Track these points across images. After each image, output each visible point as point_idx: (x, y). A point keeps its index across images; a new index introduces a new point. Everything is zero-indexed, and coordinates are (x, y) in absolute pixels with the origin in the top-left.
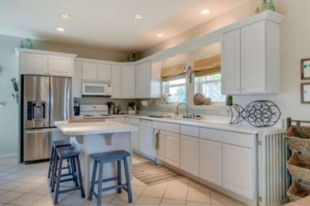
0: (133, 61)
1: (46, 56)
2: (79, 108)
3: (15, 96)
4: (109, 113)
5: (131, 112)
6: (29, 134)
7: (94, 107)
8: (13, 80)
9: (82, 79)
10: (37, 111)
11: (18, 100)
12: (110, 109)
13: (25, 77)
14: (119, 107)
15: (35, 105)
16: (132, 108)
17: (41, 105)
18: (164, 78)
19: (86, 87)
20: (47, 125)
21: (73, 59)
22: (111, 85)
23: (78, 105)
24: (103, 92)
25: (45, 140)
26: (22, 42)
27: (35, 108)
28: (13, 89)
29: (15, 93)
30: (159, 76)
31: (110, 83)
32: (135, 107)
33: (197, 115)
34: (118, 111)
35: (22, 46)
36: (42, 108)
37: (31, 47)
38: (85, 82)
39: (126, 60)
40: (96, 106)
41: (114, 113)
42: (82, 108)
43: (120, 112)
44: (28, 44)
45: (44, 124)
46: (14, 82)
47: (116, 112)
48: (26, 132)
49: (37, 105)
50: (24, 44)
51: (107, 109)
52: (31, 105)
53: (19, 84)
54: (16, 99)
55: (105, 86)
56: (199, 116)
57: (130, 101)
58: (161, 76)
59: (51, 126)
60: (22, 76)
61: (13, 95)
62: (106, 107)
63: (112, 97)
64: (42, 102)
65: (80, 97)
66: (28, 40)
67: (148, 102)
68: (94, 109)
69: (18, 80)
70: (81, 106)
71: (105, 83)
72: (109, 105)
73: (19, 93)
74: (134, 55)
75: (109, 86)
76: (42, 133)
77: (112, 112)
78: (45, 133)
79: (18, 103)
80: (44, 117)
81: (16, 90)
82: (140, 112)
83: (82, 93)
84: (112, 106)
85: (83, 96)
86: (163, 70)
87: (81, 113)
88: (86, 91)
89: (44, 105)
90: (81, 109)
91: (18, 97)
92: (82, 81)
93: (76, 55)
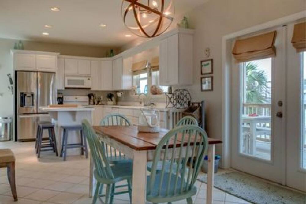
0: (110, 56)
1: (34, 55)
2: (62, 99)
3: (11, 87)
4: (90, 104)
5: (110, 103)
6: (21, 119)
7: (76, 98)
8: (9, 75)
9: (64, 74)
10: (27, 100)
11: (13, 92)
12: (91, 100)
13: (18, 72)
14: (99, 98)
15: (25, 95)
16: (110, 99)
17: (30, 95)
18: (135, 72)
19: (69, 81)
20: (36, 112)
21: (57, 57)
22: (90, 78)
23: (61, 96)
24: (83, 84)
25: (34, 123)
26: (16, 44)
27: (26, 97)
28: (9, 83)
29: (10, 86)
30: (130, 70)
31: (90, 77)
32: (113, 99)
33: (152, 103)
34: (98, 102)
35: (16, 48)
36: (31, 98)
37: (23, 48)
38: (68, 76)
39: (105, 56)
40: (78, 97)
41: (94, 103)
42: (65, 98)
43: (100, 103)
44: (21, 45)
45: (34, 111)
46: (9, 77)
47: (96, 103)
48: (19, 117)
49: (28, 95)
50: (17, 45)
51: (88, 100)
52: (23, 96)
53: (13, 78)
54: (11, 90)
55: (85, 79)
56: (153, 104)
57: (109, 93)
58: (132, 70)
59: (38, 112)
60: (16, 72)
61: (9, 87)
62: (87, 98)
63: (92, 89)
64: (31, 92)
65: (63, 89)
66: (20, 42)
67: (122, 94)
68: (75, 100)
69: (13, 75)
70: (64, 97)
71: (85, 76)
72: (90, 96)
73: (14, 85)
74: (112, 51)
75: (89, 79)
76: (32, 118)
77: (92, 103)
78: (35, 118)
79: (13, 93)
80: (33, 105)
81: (11, 83)
82: (119, 103)
83: (64, 86)
84: (92, 97)
85: (66, 88)
86: (134, 65)
87: (64, 103)
88: (68, 84)
89: (33, 95)
90: (64, 100)
91: (12, 88)
92: (65, 75)
93: (58, 53)
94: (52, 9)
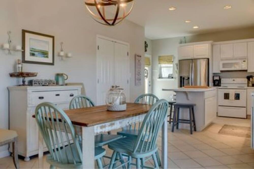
1: (192, 46)
2: (220, 81)
4: (248, 86)
7: (234, 80)
10: (185, 82)
12: (249, 82)
15: (184, 78)
17: (187, 78)
19: (223, 64)
27: (185, 80)
38: (222, 60)
40: (235, 79)
41: (253, 85)
42: (223, 81)
44: (184, 40)
51: (246, 82)
55: (240, 62)
60: (180, 61)
63: (248, 71)
64: (188, 76)
65: (220, 72)
68: (233, 82)
70: (222, 79)
71: (240, 59)
72: (248, 78)
75: (244, 61)
77: (250, 84)
83: (220, 69)
84: (251, 79)
85: (222, 71)
87: (222, 85)
88: (223, 67)
89: (189, 78)
93: (211, 42)
94: (170, 9)
